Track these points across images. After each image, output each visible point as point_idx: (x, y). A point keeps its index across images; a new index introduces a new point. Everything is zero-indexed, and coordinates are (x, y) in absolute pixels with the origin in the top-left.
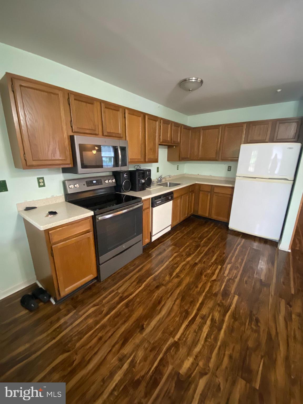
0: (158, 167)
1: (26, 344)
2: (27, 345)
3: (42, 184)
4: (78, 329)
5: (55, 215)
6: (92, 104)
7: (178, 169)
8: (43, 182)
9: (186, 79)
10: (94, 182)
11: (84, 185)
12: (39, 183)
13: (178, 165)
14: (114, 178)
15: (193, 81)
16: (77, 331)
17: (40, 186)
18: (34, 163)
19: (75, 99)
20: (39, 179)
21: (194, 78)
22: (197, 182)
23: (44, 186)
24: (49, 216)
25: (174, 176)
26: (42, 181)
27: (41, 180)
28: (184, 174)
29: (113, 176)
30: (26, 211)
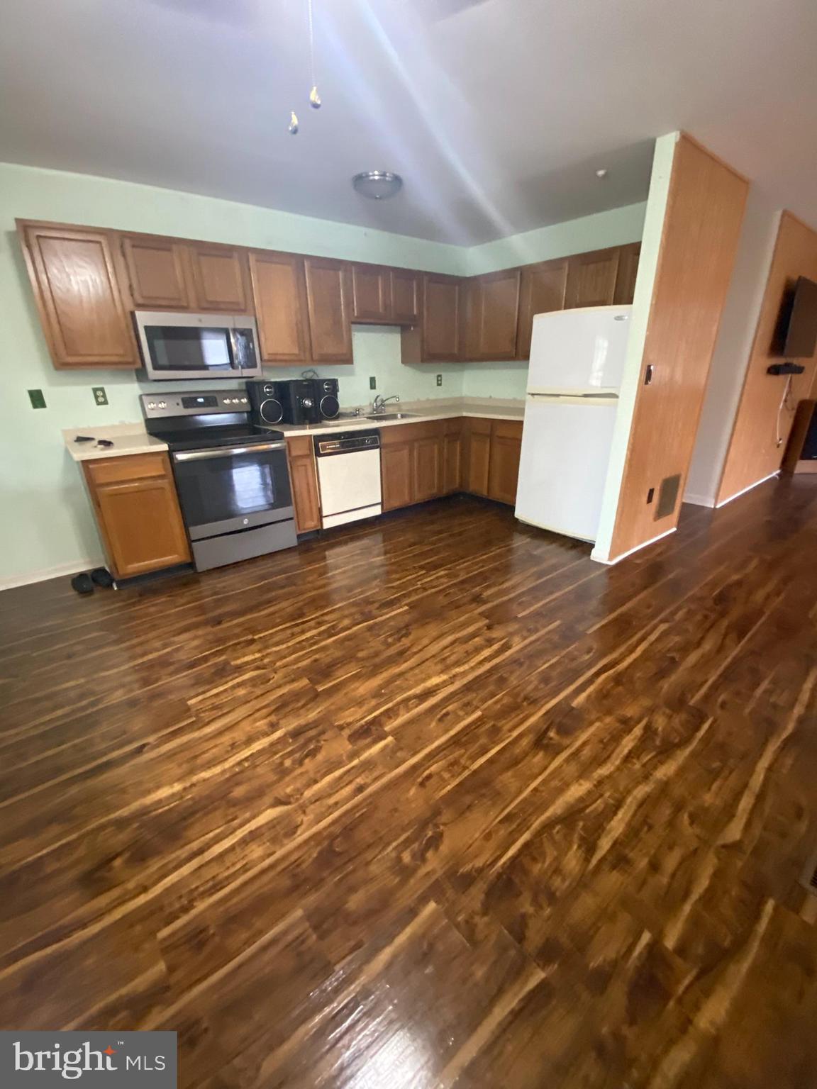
0: (373, 376)
1: (176, 784)
2: (177, 787)
3: (101, 399)
4: (214, 700)
5: (107, 447)
6: (169, 250)
7: (439, 385)
8: (104, 396)
9: (362, 174)
10: (201, 400)
11: (178, 404)
12: (96, 397)
13: (439, 374)
14: (245, 395)
15: (377, 178)
16: (213, 704)
17: (99, 403)
18: (70, 359)
19: (134, 246)
20: (95, 390)
21: (376, 173)
22: (465, 414)
23: (105, 403)
24: (99, 446)
25: (428, 400)
26: (102, 394)
27: (99, 393)
28: (462, 398)
29: (246, 393)
30: (76, 444)
